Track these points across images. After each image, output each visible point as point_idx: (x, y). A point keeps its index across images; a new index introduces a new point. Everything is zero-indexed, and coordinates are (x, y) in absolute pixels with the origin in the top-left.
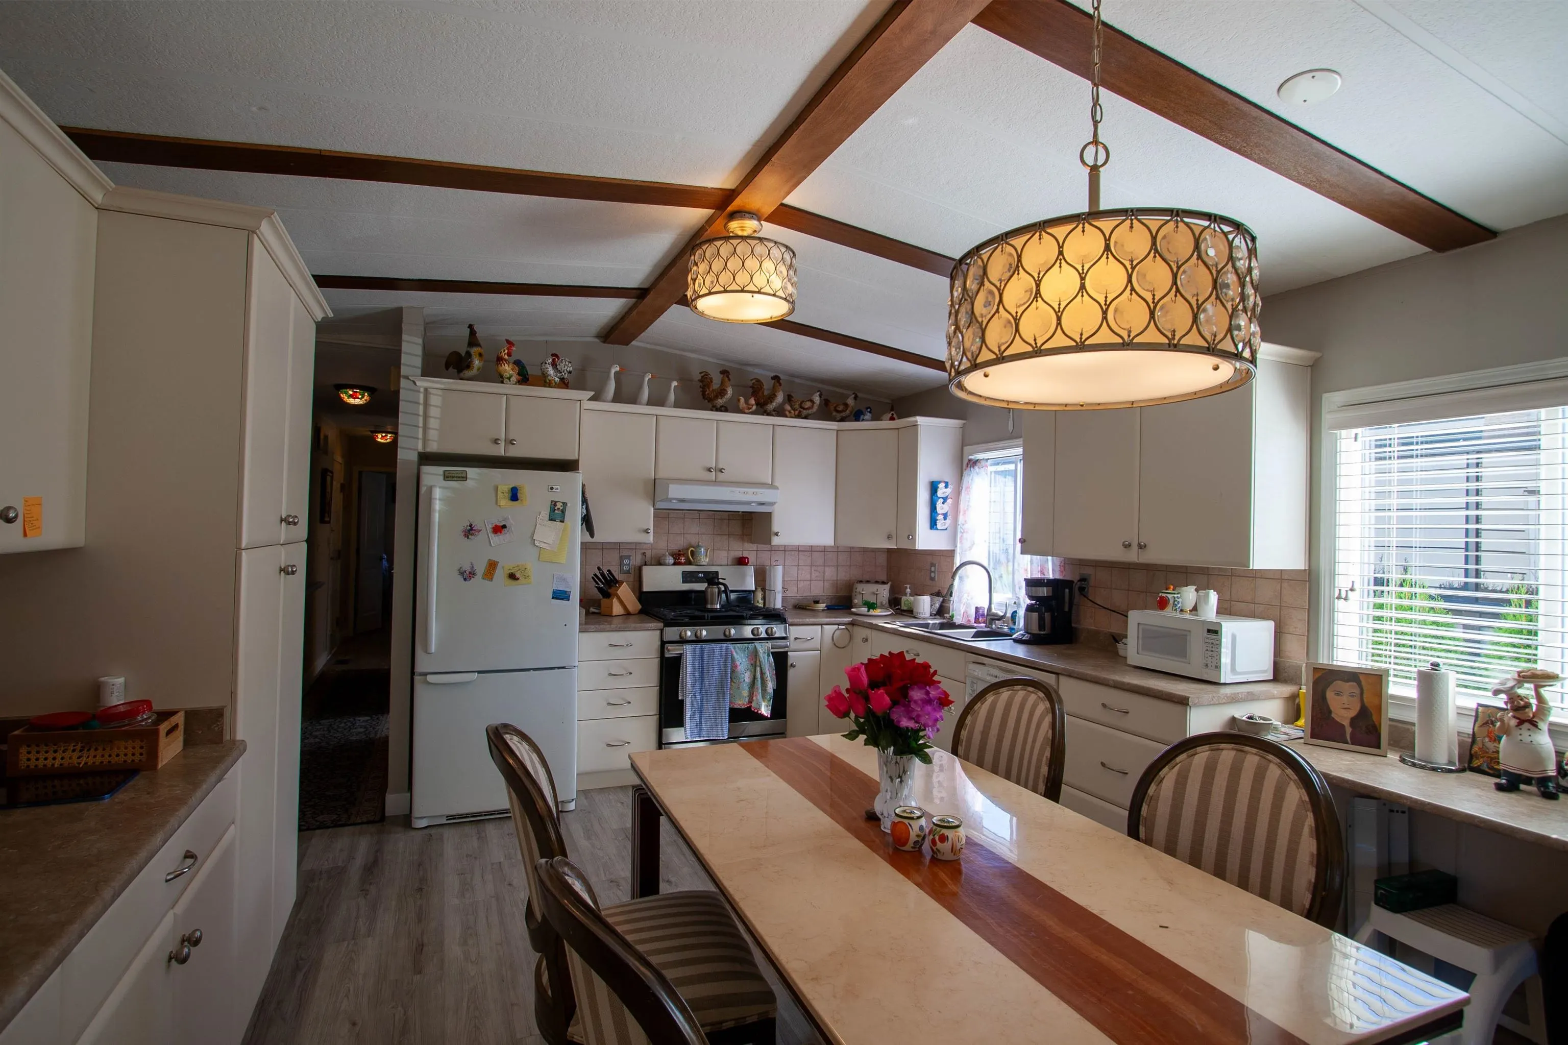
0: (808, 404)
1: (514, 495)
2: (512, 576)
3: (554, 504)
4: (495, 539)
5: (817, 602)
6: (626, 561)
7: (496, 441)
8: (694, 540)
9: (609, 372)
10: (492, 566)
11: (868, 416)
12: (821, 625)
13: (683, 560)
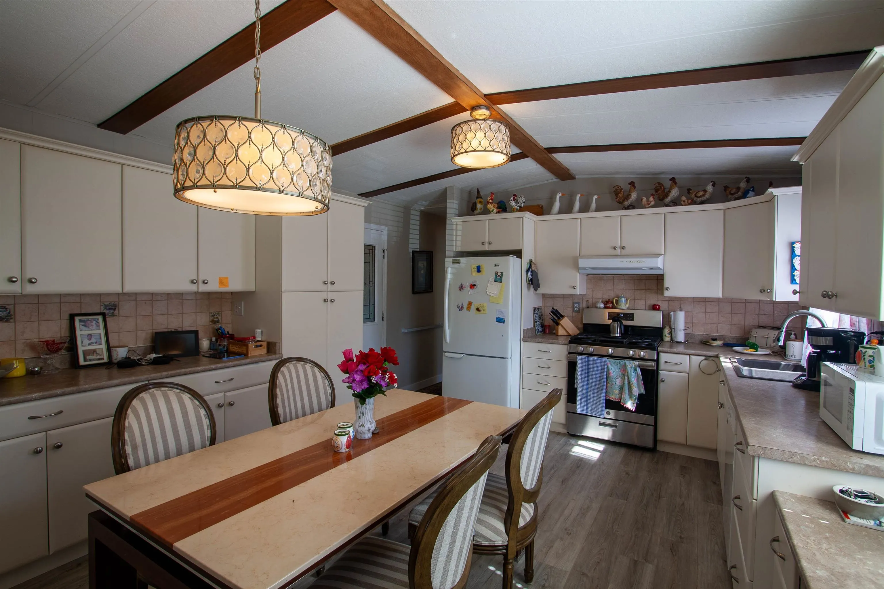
0: (701, 193)
1: (479, 270)
2: (478, 309)
4: (471, 291)
5: (714, 340)
6: (576, 305)
7: (483, 243)
8: (619, 293)
10: (470, 304)
12: (690, 355)
13: (610, 305)
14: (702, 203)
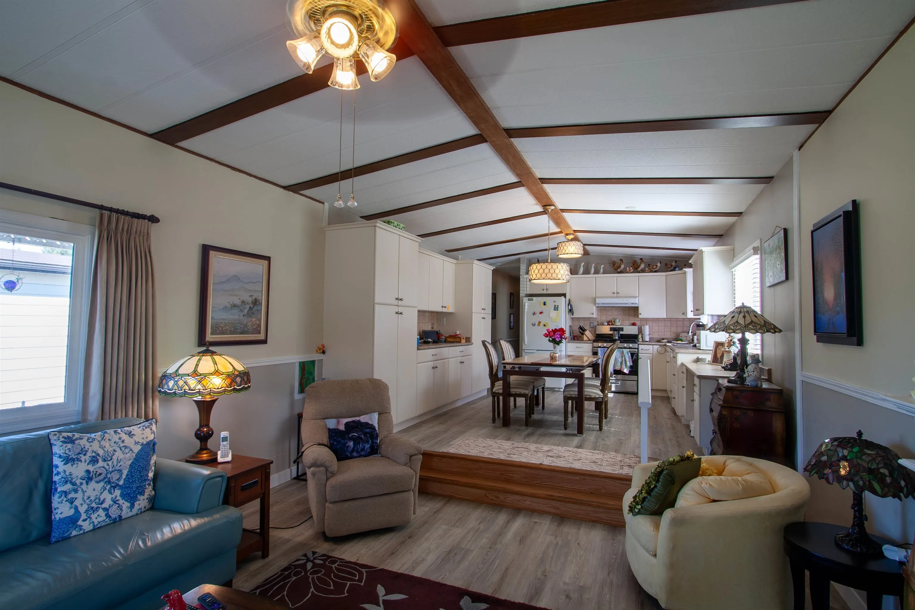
0: (655, 267)
1: (545, 304)
2: (544, 325)
3: (555, 306)
4: (540, 315)
5: (663, 339)
6: (592, 324)
7: (543, 290)
8: (615, 317)
9: (581, 265)
10: (540, 322)
11: (677, 269)
12: (653, 345)
13: (610, 323)
14: (656, 272)
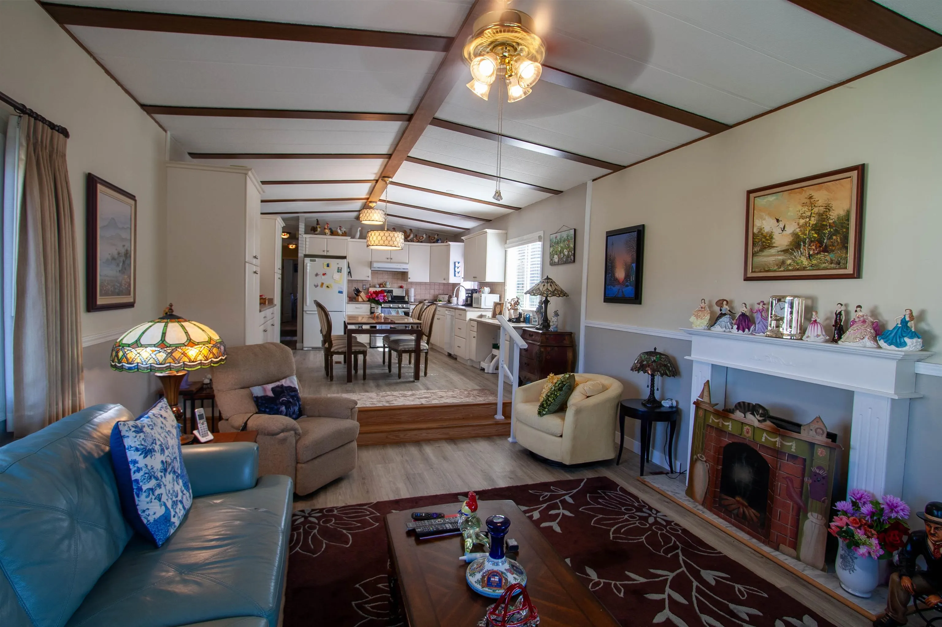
0: (422, 238)
1: (328, 266)
2: (328, 287)
3: (339, 268)
4: (323, 277)
5: (425, 300)
6: (364, 286)
7: (324, 251)
8: (386, 280)
9: (357, 230)
10: (322, 284)
11: (440, 241)
13: (382, 286)
14: (421, 242)
